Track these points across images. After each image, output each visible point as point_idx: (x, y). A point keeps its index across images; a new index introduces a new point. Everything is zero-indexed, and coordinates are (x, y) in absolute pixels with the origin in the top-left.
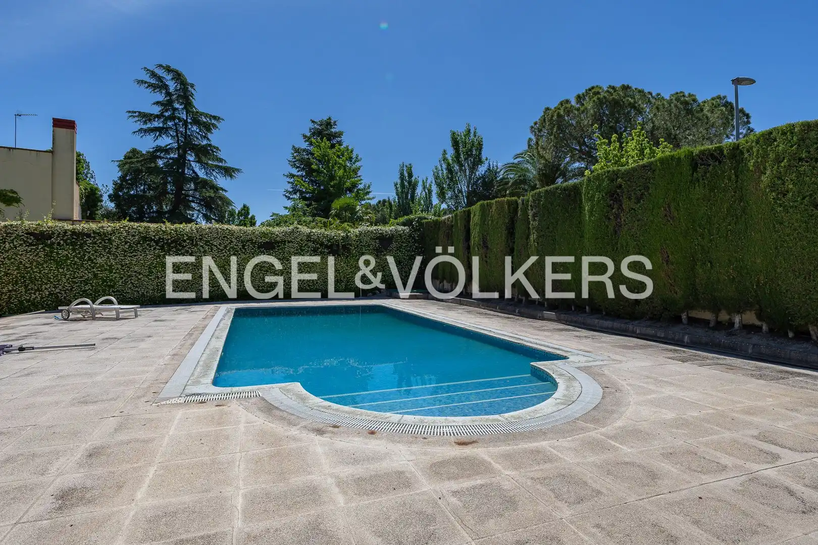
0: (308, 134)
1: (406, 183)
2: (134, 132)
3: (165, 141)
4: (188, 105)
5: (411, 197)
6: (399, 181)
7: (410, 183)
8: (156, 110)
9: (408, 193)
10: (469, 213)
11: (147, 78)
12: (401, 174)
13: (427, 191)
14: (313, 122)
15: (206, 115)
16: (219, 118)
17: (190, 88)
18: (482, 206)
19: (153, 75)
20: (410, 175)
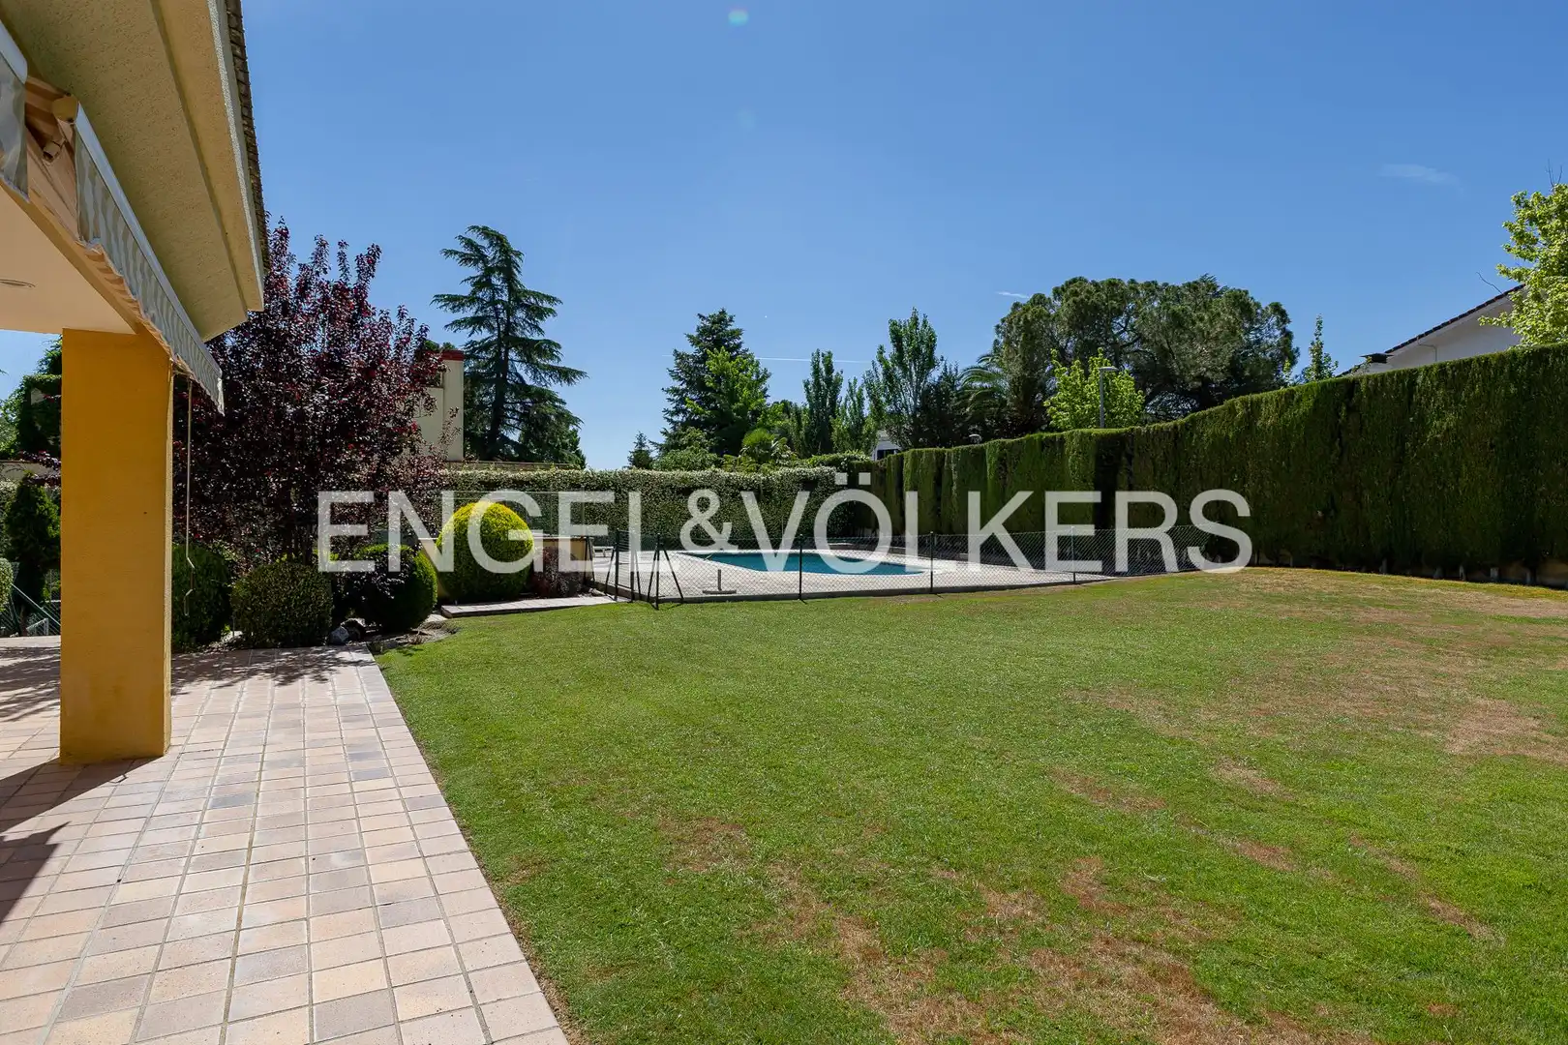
0: (695, 334)
1: (823, 383)
2: (446, 326)
3: (483, 335)
4: (510, 279)
5: (830, 404)
6: (811, 379)
7: (829, 381)
8: (466, 290)
9: (826, 397)
10: (902, 457)
11: (461, 248)
12: (814, 367)
13: (855, 399)
14: (700, 316)
15: (536, 295)
16: (554, 299)
17: (514, 258)
18: (913, 453)
19: (470, 243)
20: (829, 369)
